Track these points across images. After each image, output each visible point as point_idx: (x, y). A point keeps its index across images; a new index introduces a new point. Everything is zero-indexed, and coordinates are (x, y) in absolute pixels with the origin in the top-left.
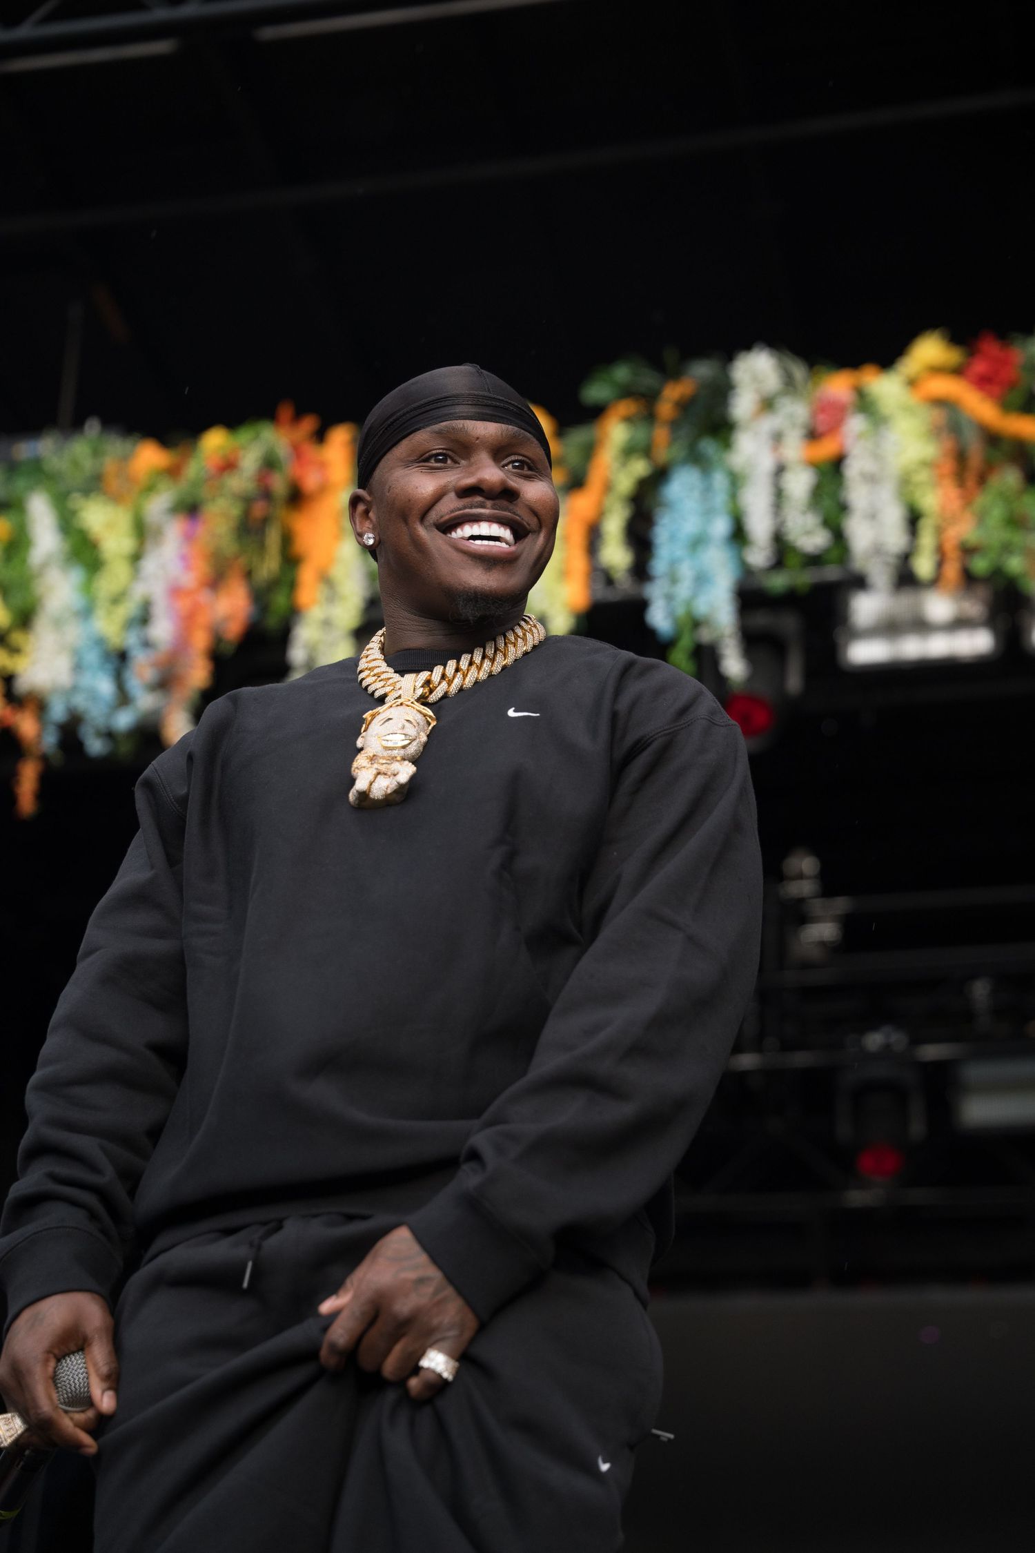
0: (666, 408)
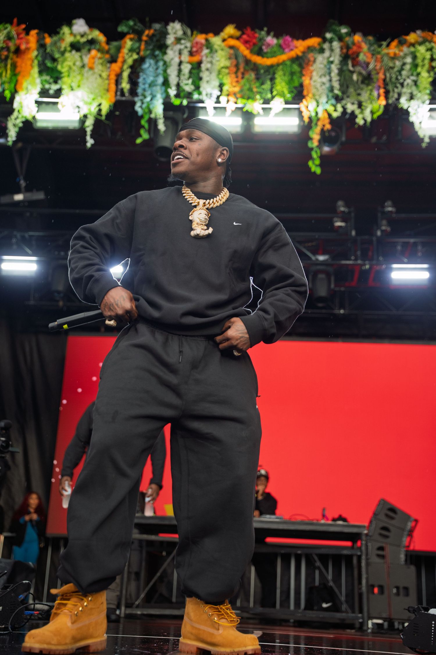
0: (144, 38)
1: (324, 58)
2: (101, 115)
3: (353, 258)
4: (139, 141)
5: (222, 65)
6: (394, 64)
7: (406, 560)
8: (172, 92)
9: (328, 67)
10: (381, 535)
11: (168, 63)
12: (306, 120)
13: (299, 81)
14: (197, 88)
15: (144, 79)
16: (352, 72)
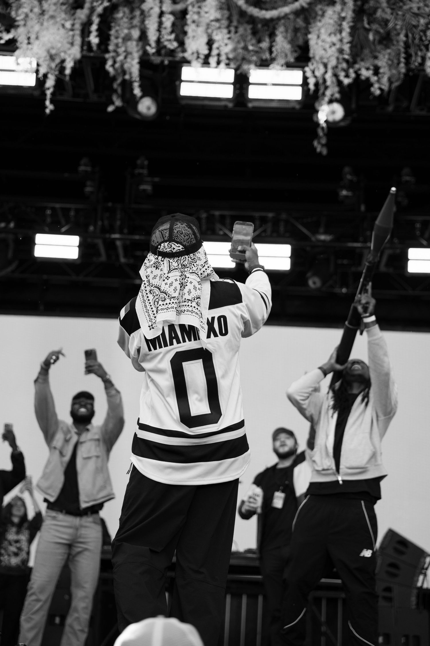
1: (334, 12)
2: (65, 75)
3: (361, 239)
4: (111, 109)
5: (212, 18)
6: (419, 22)
7: (418, 604)
8: (151, 50)
9: (339, 23)
10: (388, 572)
11: (146, 13)
12: (312, 87)
13: (304, 39)
14: (182, 44)
15: (117, 31)
16: (368, 31)
